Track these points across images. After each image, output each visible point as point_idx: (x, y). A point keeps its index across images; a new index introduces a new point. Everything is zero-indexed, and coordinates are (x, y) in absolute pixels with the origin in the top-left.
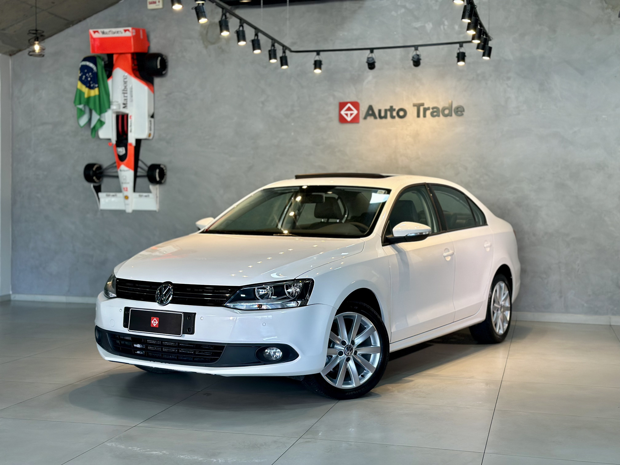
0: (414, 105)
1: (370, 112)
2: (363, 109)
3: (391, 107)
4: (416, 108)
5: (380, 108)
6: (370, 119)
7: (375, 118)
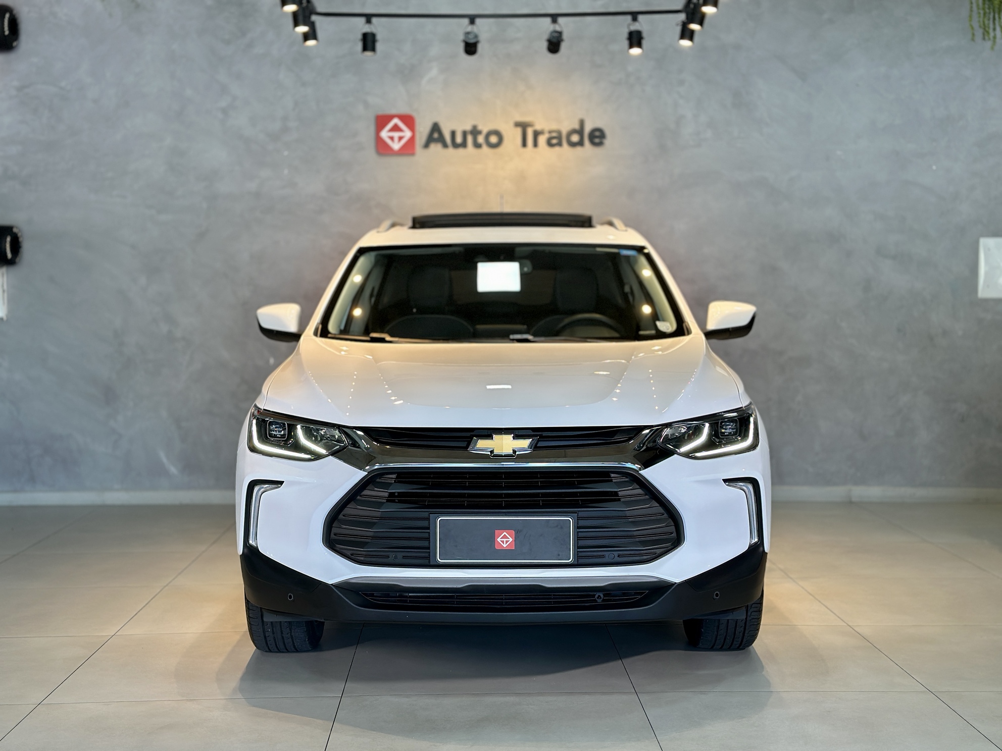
0: (517, 124)
1: (436, 135)
2: (421, 130)
3: (475, 127)
4: (519, 131)
5: (454, 128)
6: (436, 148)
7: (445, 145)
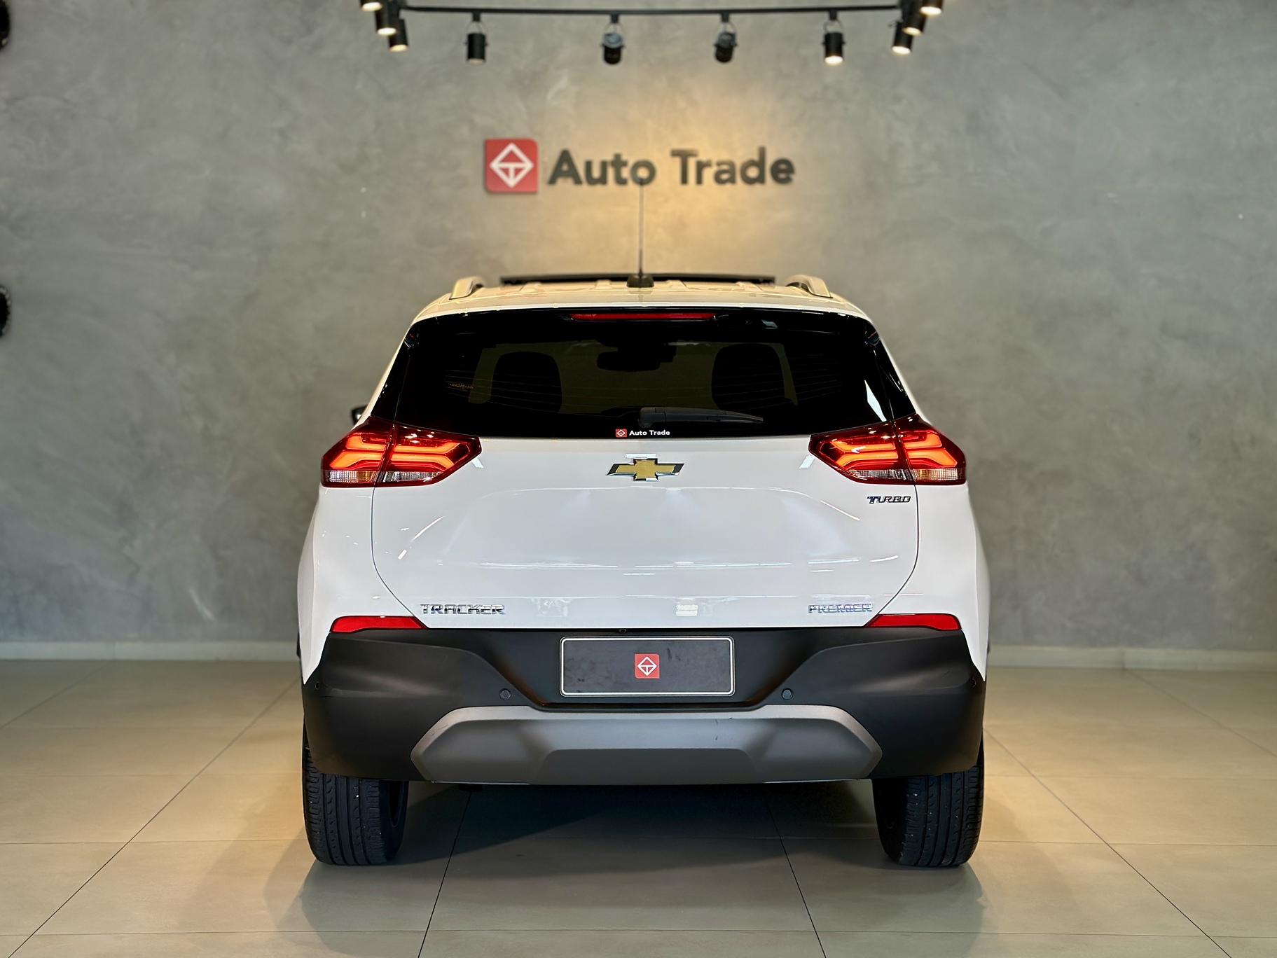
0: (675, 153)
1: (565, 167)
2: (546, 159)
3: (618, 157)
4: (677, 162)
5: (589, 158)
6: (565, 184)
7: (578, 181)
